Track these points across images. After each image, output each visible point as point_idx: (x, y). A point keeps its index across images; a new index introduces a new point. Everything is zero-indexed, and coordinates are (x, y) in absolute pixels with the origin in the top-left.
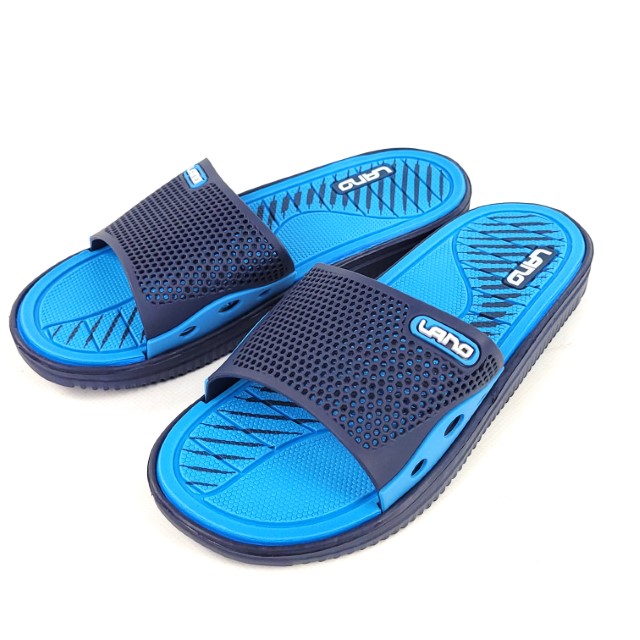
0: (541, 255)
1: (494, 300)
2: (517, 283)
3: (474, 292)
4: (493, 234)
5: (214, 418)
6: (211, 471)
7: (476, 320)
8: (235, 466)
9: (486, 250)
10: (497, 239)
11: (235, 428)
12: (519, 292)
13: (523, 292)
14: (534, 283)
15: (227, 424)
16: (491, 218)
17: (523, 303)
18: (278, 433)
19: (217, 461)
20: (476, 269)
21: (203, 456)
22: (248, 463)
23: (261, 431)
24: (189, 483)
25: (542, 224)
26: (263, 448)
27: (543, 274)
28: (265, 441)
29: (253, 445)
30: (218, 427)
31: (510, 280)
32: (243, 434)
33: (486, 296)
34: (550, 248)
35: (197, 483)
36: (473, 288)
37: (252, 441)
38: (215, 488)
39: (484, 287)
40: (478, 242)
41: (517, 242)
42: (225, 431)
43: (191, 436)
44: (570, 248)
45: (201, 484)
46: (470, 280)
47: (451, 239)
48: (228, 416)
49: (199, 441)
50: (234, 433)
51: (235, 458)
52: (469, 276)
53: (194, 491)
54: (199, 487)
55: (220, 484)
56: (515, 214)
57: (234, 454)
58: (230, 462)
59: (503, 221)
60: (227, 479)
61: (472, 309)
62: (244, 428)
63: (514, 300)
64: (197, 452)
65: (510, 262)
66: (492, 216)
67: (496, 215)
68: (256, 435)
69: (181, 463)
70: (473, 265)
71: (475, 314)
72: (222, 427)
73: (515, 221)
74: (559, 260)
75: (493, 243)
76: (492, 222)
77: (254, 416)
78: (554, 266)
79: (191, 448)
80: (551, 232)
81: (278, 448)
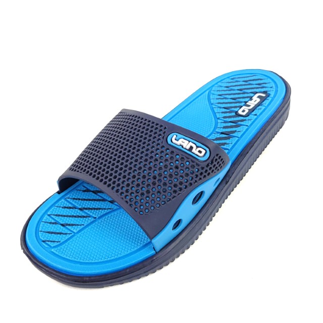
0: (259, 97)
1: (230, 124)
2: (244, 114)
3: (219, 121)
4: (232, 88)
5: (63, 203)
6: (58, 233)
7: (219, 137)
8: (72, 229)
9: (227, 96)
10: (234, 90)
11: (75, 208)
12: (245, 118)
13: (247, 118)
14: (254, 113)
15: (70, 206)
16: (232, 79)
17: (247, 124)
18: (100, 209)
19: (62, 227)
20: (220, 108)
21: (54, 225)
22: (80, 228)
23: (89, 209)
24: (44, 241)
25: (261, 79)
26: (90, 218)
27: (260, 107)
28: (91, 214)
29: (84, 217)
30: (65, 207)
31: (240, 112)
32: (79, 211)
33: (225, 122)
34: (264, 92)
35: (48, 241)
36: (218, 118)
37: (83, 214)
38: (59, 243)
39: (225, 117)
40: (223, 93)
41: (246, 91)
42: (68, 210)
43: (49, 213)
44: (277, 91)
45: (50, 241)
46: (217, 114)
47: (207, 92)
48: (71, 201)
49: (52, 216)
50: (73, 210)
51: (73, 225)
52: (216, 111)
53: (46, 246)
54: (49, 243)
55: (62, 241)
56: (245, 76)
57: (72, 223)
58: (69, 227)
59: (238, 80)
60: (67, 238)
61: (217, 130)
62: (80, 207)
63: (242, 123)
64: (50, 223)
65: (241, 102)
66: (232, 77)
67: (235, 77)
68: (87, 211)
69: (40, 230)
70: (219, 105)
71: (218, 133)
72: (67, 208)
73: (246, 79)
74: (270, 99)
75: (232, 92)
76: (232, 81)
77: (87, 200)
78: (266, 102)
79: (47, 221)
80: (266, 83)
81: (98, 218)
